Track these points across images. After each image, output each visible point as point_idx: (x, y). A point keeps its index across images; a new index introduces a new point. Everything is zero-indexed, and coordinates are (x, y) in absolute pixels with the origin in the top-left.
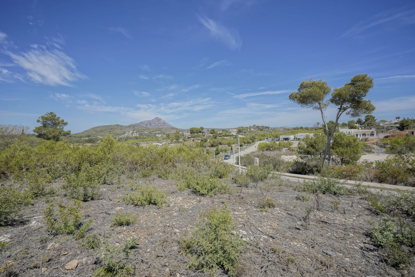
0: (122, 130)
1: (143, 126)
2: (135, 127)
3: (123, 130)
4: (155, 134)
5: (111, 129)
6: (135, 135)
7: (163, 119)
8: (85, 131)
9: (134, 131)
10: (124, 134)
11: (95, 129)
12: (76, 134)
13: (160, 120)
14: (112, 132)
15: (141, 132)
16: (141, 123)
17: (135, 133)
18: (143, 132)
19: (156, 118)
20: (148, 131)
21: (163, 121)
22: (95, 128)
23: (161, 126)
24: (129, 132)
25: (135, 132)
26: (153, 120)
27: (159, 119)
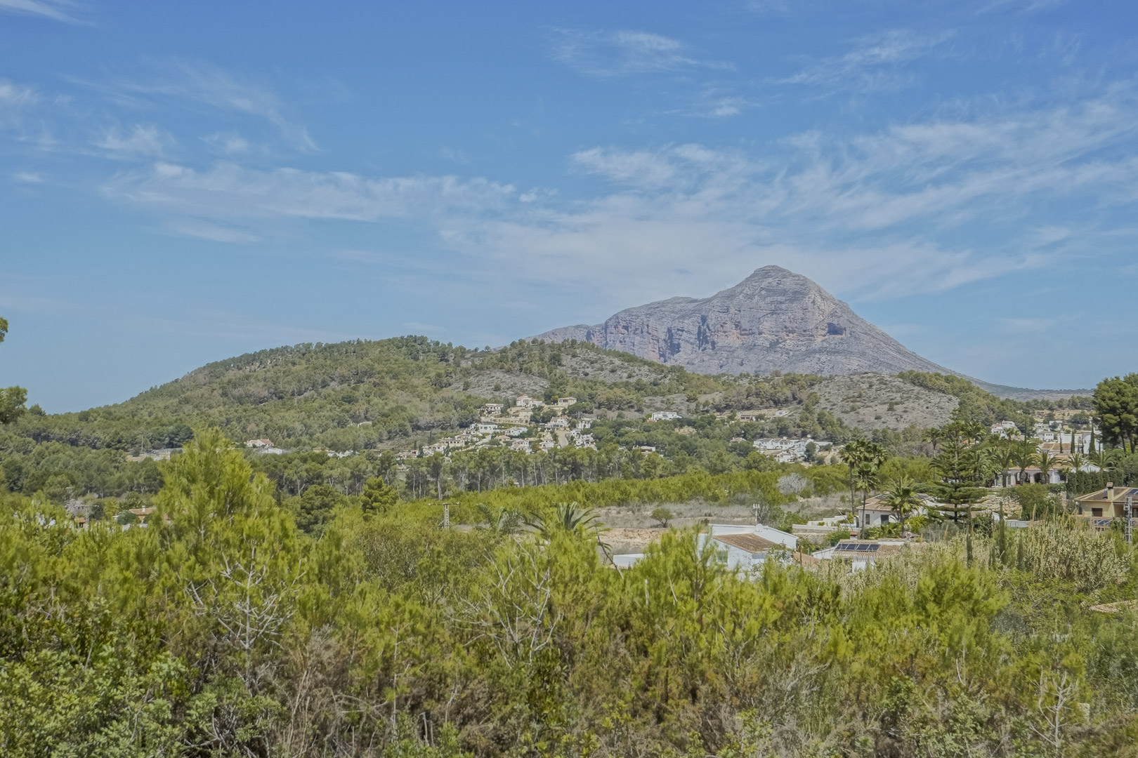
0: (446, 393)
1: (638, 353)
2: (566, 360)
3: (455, 392)
4: (750, 433)
5: (360, 377)
6: (563, 442)
7: (831, 291)
8: (155, 393)
9: (549, 398)
10: (463, 426)
11: (232, 374)
12: (84, 417)
13: (800, 291)
14: (360, 408)
15: (612, 415)
16: (625, 322)
17: (563, 421)
18: (631, 415)
19: (764, 273)
20: (679, 399)
21: (828, 308)
22: (226, 365)
23: (810, 353)
24: (504, 412)
25: (560, 406)
26: (730, 295)
27: (788, 284)
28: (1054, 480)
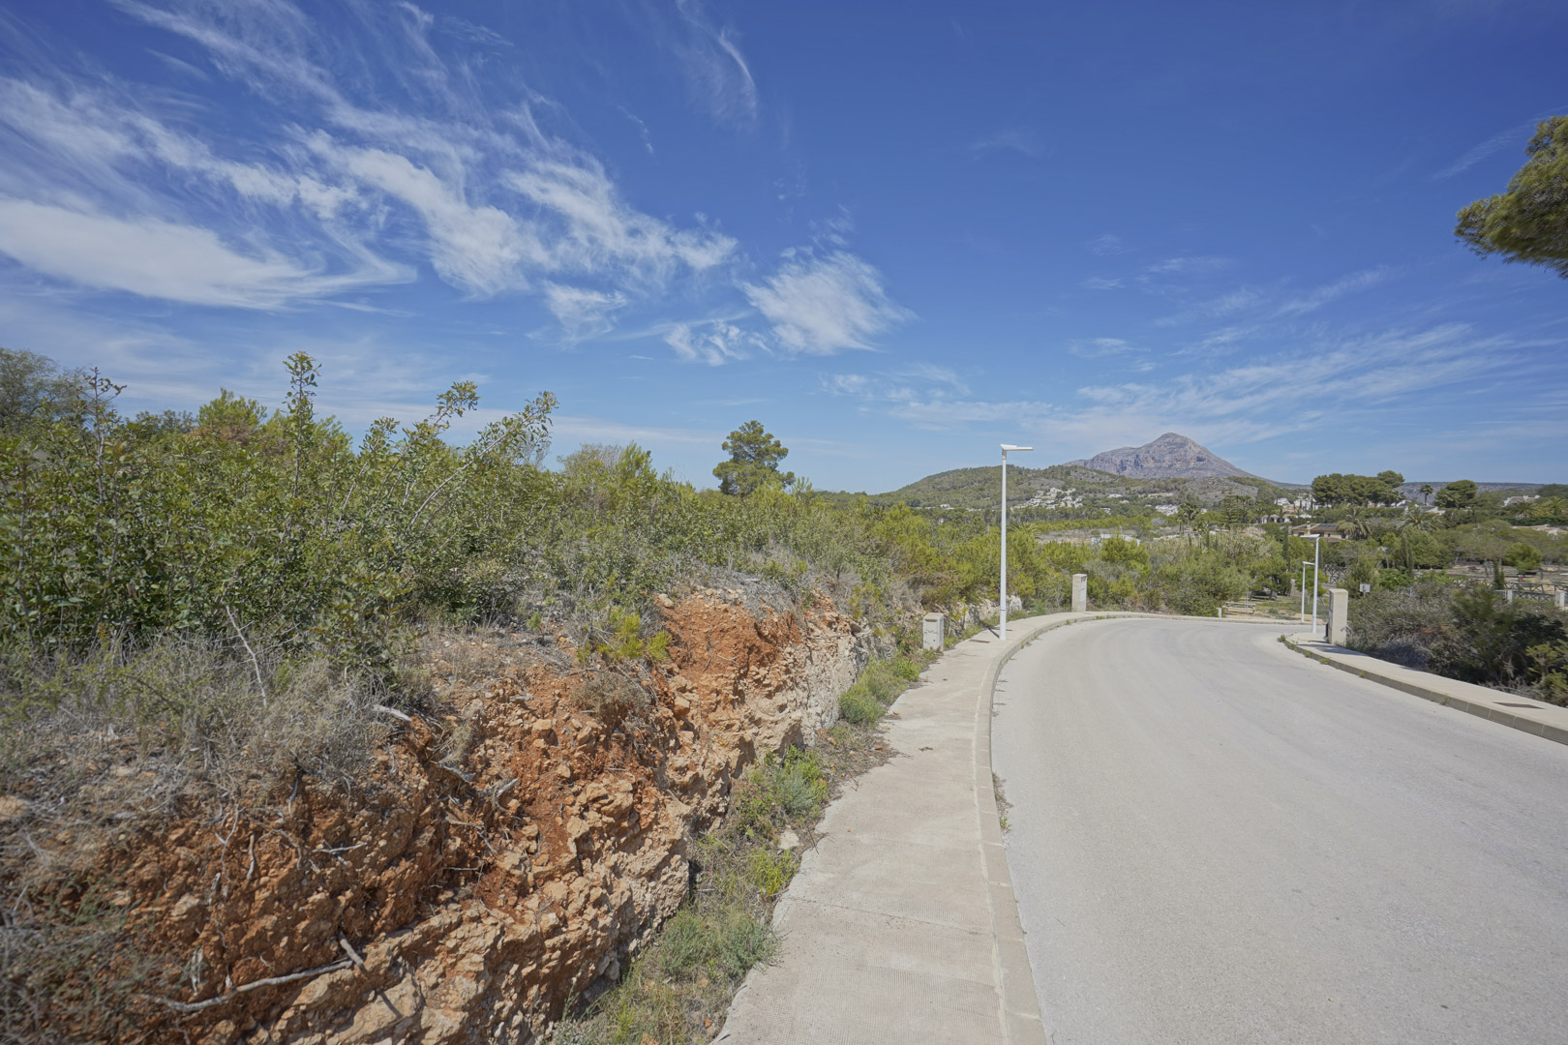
0: (1021, 486)
1: (1107, 471)
2: (1073, 473)
3: (1025, 486)
4: (1154, 503)
5: (986, 480)
6: (1069, 506)
7: (1199, 443)
8: (908, 487)
9: (1064, 488)
10: (1027, 500)
11: (937, 480)
12: (881, 495)
13: (1183, 443)
14: (986, 492)
15: (1092, 495)
16: (1101, 458)
17: (1070, 498)
18: (1099, 495)
19: (1166, 436)
20: (1122, 489)
21: (1197, 450)
22: (935, 476)
23: (1188, 470)
24: (1045, 494)
25: (1069, 492)
26: (1150, 446)
27: (1178, 440)
28: (1287, 520)
